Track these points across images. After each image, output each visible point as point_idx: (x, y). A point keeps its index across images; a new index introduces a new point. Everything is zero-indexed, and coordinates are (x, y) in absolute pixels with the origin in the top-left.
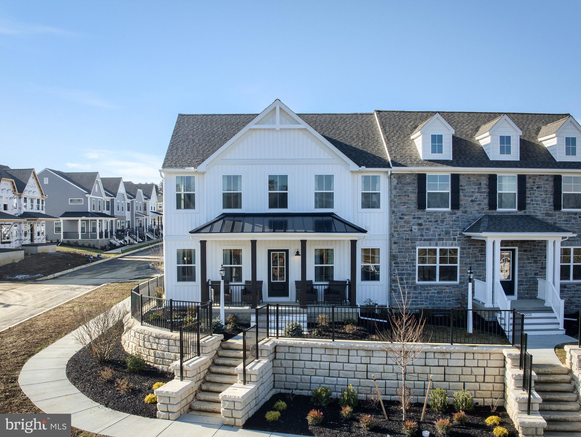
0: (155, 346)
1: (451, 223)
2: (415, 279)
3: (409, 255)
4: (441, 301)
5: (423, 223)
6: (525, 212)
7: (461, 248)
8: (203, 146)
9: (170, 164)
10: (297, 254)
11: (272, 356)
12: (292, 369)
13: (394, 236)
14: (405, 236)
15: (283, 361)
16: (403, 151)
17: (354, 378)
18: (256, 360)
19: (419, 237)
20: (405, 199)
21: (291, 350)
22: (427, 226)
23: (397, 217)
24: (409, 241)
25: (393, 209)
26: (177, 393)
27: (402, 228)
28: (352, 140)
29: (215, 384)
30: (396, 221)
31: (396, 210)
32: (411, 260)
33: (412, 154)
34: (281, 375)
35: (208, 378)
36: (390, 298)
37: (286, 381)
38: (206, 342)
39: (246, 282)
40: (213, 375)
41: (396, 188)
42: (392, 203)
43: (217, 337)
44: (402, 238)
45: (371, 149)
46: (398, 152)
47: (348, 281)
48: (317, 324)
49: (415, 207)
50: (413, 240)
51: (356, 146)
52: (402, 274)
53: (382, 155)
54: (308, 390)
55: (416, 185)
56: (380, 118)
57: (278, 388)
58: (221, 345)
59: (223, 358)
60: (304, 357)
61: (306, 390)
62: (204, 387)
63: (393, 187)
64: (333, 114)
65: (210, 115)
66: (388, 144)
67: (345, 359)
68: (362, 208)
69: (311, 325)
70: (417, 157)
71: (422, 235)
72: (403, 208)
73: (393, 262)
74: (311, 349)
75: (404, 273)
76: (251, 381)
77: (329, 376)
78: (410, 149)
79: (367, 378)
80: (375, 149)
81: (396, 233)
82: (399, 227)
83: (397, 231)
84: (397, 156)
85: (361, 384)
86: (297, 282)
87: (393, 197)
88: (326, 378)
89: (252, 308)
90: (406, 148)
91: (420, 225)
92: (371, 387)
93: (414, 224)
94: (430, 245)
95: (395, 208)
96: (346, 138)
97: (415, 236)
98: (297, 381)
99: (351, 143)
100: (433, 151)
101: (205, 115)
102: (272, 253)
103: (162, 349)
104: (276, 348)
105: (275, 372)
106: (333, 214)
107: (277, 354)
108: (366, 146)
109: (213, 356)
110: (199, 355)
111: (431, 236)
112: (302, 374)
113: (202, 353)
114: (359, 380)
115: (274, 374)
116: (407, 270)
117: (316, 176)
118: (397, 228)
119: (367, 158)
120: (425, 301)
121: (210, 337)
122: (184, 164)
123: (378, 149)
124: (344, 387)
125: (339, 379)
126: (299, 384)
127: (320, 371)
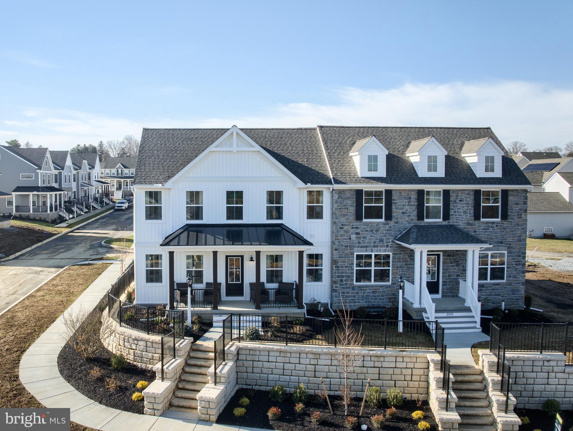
0: (134, 347)
1: (385, 232)
2: (353, 280)
3: (348, 260)
4: (376, 299)
5: (361, 233)
6: (449, 222)
7: (393, 254)
8: (167, 162)
9: (140, 181)
10: (252, 260)
11: (236, 358)
12: (252, 368)
13: (336, 243)
14: (345, 244)
15: (245, 362)
16: (343, 168)
17: (304, 376)
18: (224, 363)
19: (357, 244)
20: (344, 212)
21: (251, 352)
22: (364, 235)
23: (338, 227)
24: (348, 248)
25: (335, 220)
26: (161, 394)
27: (342, 237)
28: (298, 156)
29: (189, 382)
30: (337, 231)
31: (337, 221)
32: (350, 264)
33: (351, 171)
34: (243, 374)
35: (183, 378)
36: (332, 297)
37: (247, 378)
38: (181, 346)
39: (207, 284)
40: (187, 375)
41: (337, 202)
42: (334, 215)
43: (188, 340)
44: (342, 245)
45: (315, 166)
46: (339, 169)
47: (295, 283)
48: (270, 323)
49: (353, 219)
50: (352, 247)
51: (302, 162)
52: (343, 276)
53: (325, 171)
54: (266, 386)
55: (354, 199)
56: (323, 134)
57: (240, 384)
58: (191, 347)
59: (195, 359)
60: (262, 358)
61: (264, 386)
62: (180, 386)
63: (334, 201)
64: (281, 129)
65: (171, 129)
66: (330, 161)
67: (297, 361)
68: (308, 218)
69: (266, 324)
70: (355, 174)
71: (359, 243)
72: (343, 220)
73: (334, 266)
74: (268, 352)
75: (344, 276)
76: (220, 382)
77: (283, 375)
78: (349, 166)
79: (315, 377)
80: (318, 166)
81: (337, 241)
82: (339, 236)
83: (338, 239)
84: (338, 173)
85: (310, 382)
86: (251, 284)
87: (334, 210)
88: (281, 376)
89: (213, 309)
90: (346, 165)
91: (358, 234)
92: (318, 384)
93: (352, 233)
94: (366, 251)
95: (336, 219)
96: (293, 155)
97: (353, 243)
98: (257, 378)
99: (297, 159)
100: (370, 170)
101: (166, 129)
102: (229, 258)
103: (141, 349)
104: (239, 351)
105: (238, 371)
106: (282, 224)
107: (240, 356)
108: (311, 162)
109: (185, 358)
110: (175, 357)
111: (368, 244)
112: (260, 373)
113: (177, 356)
114: (308, 378)
115: (237, 372)
116: (347, 273)
117: (267, 191)
118: (338, 237)
119: (312, 175)
120: (362, 300)
121: (182, 340)
122: (152, 181)
123: (322, 166)
124: (296, 383)
125: (292, 377)
126: (258, 381)
127: (275, 371)
